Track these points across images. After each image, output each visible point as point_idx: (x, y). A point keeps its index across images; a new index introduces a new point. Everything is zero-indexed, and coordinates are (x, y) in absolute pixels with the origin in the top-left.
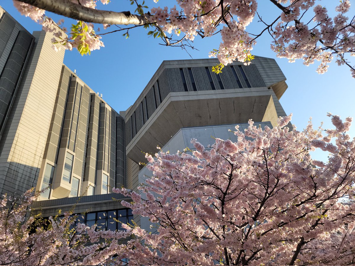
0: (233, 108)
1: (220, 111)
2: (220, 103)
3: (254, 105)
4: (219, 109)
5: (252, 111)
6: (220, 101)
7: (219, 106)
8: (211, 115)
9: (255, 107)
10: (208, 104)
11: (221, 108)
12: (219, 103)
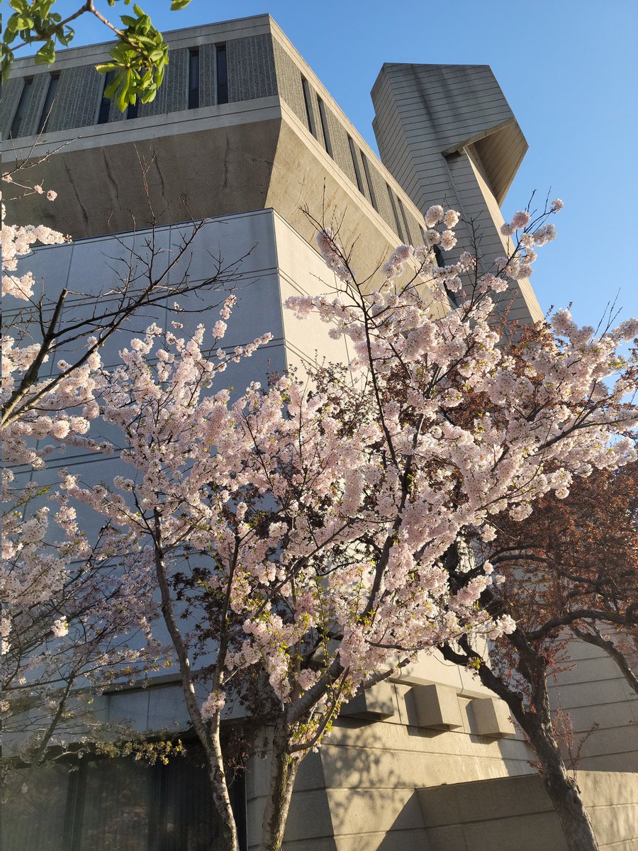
0: (158, 176)
1: (113, 193)
2: (110, 165)
3: (226, 162)
4: (111, 186)
5: (222, 183)
6: (108, 159)
7: (110, 176)
8: (85, 209)
9: (230, 168)
10: (68, 171)
11: (117, 182)
12: (107, 165)
